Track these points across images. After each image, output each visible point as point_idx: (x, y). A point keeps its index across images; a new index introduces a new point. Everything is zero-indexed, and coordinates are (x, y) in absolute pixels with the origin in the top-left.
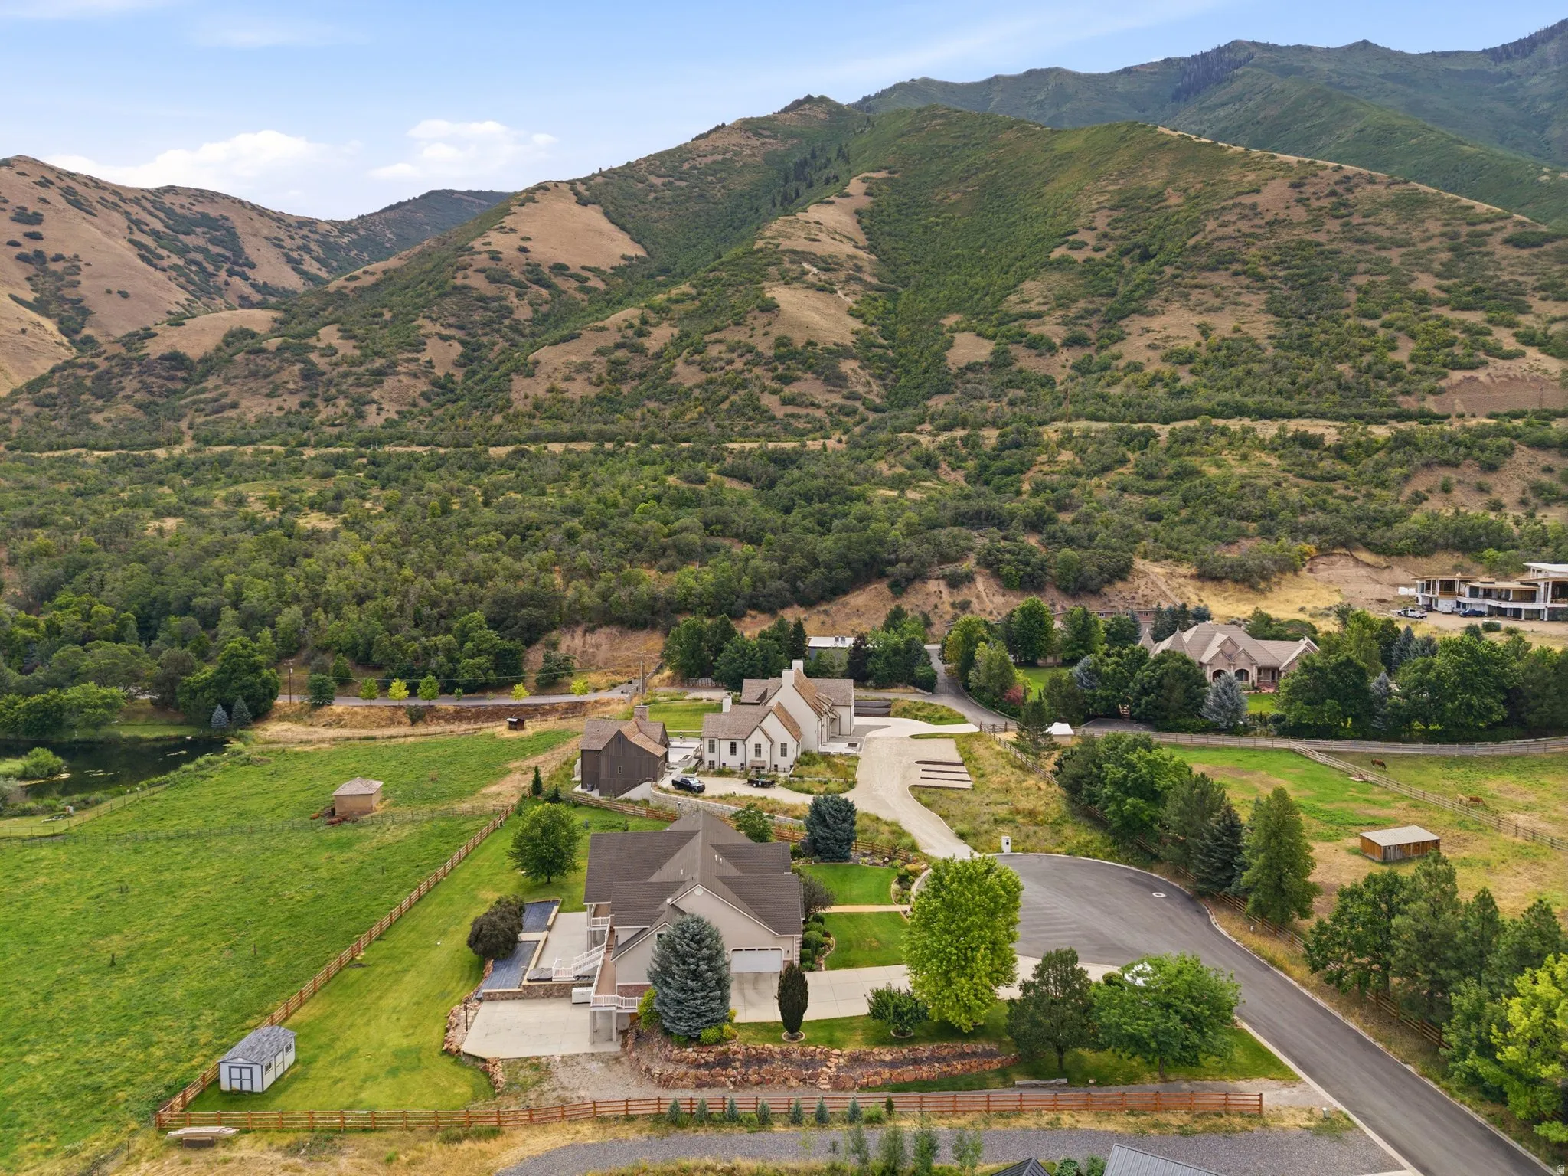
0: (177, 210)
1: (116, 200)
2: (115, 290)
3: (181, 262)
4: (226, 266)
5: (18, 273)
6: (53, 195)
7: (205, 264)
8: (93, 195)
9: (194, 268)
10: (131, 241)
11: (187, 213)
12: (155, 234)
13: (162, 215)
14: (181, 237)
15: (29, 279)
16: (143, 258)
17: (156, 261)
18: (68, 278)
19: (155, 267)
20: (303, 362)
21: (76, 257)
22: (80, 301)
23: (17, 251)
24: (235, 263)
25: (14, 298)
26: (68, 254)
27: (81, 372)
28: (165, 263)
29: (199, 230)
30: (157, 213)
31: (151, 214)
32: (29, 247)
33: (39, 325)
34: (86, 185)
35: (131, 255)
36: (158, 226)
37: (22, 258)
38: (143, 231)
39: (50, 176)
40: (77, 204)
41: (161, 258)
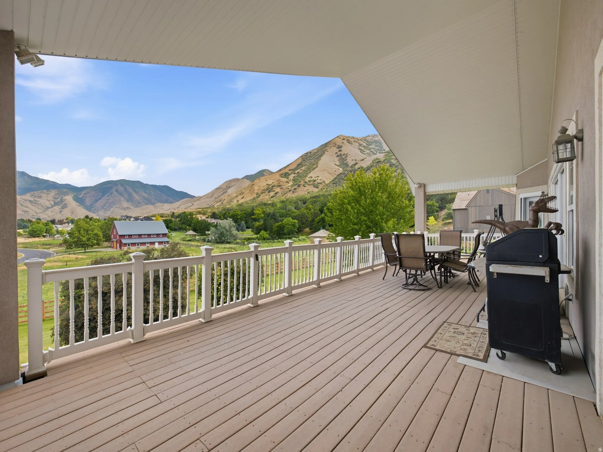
0: (369, 140)
1: (357, 140)
2: (354, 159)
3: (369, 152)
4: (379, 151)
5: (337, 159)
6: (345, 142)
7: (374, 152)
8: (352, 140)
9: (372, 153)
10: (359, 149)
11: (371, 141)
12: (364, 146)
13: (366, 142)
14: (370, 146)
15: (338, 160)
16: (361, 152)
17: (363, 152)
18: (345, 159)
19: (363, 154)
21: (347, 154)
22: (347, 163)
23: (337, 154)
24: (381, 150)
25: (335, 164)
26: (346, 153)
27: (342, 175)
28: (365, 153)
29: (373, 144)
30: (365, 142)
31: (364, 142)
32: (339, 153)
33: (339, 169)
34: (351, 138)
35: (359, 151)
36: (365, 144)
37: (338, 156)
38: (361, 146)
39: (345, 138)
40: (349, 143)
41: (365, 151)
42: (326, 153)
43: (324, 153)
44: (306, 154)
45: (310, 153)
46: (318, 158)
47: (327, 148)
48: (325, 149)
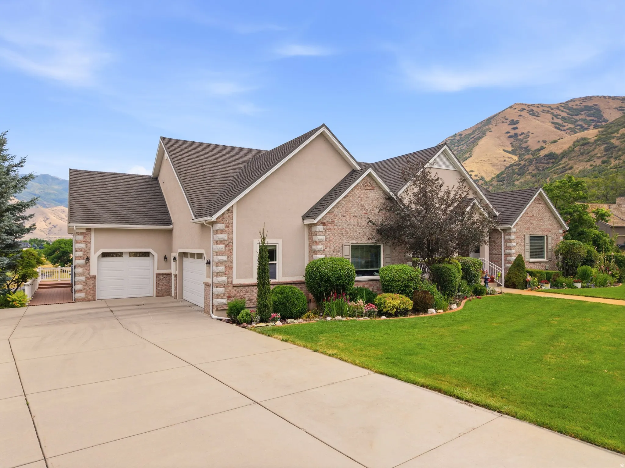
0: (574, 107)
1: (549, 109)
2: (541, 141)
3: (573, 126)
4: (593, 124)
5: (508, 142)
6: (525, 113)
7: (584, 125)
8: (539, 110)
9: (578, 127)
10: (552, 123)
11: (578, 107)
12: (563, 118)
13: (567, 111)
14: (574, 117)
15: (511, 143)
16: (556, 128)
17: (561, 128)
18: (524, 140)
19: (561, 130)
20: (606, 144)
21: (529, 132)
22: (528, 147)
23: (508, 135)
24: (598, 122)
25: (504, 150)
26: (526, 131)
27: (515, 167)
28: (565, 128)
29: (583, 113)
30: (564, 110)
31: (562, 111)
32: (513, 133)
33: (511, 158)
34: (538, 107)
35: (552, 128)
36: (565, 115)
37: (510, 137)
38: (558, 118)
39: (524, 107)
40: (533, 114)
41: (564, 126)
42: (488, 133)
43: (485, 134)
44: (452, 137)
45: (460, 135)
46: (473, 142)
47: (491, 126)
48: (487, 127)
